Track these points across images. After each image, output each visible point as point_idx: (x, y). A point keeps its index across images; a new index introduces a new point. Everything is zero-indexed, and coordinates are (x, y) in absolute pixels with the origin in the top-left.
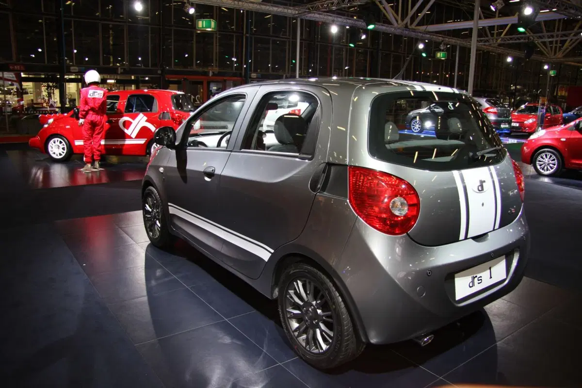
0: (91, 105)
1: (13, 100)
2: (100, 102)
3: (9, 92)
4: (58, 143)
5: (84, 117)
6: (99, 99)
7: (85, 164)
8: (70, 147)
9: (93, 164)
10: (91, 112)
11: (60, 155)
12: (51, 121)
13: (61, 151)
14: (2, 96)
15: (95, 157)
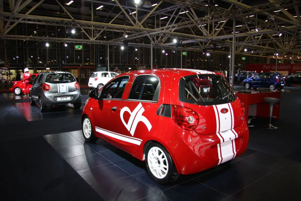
0: (26, 78)
1: (5, 77)
2: (29, 77)
3: (4, 74)
4: (18, 90)
5: (24, 81)
6: (28, 76)
7: (25, 95)
8: (21, 91)
9: (27, 95)
10: (26, 80)
11: (18, 93)
12: (16, 83)
13: (19, 92)
14: (1, 76)
15: (28, 93)
